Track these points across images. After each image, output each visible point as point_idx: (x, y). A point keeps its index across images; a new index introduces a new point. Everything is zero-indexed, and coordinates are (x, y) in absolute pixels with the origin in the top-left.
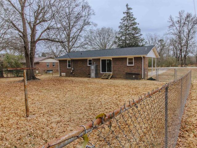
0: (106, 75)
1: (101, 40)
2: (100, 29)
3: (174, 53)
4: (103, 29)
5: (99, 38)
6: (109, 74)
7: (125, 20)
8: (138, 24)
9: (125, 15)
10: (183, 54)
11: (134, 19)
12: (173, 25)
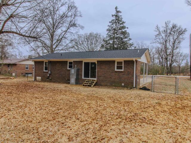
0: (89, 82)
1: (89, 45)
2: (88, 34)
3: (160, 62)
4: (91, 34)
5: (87, 43)
6: (92, 80)
7: (114, 23)
8: (128, 28)
9: (114, 18)
10: (168, 63)
11: (123, 23)
12: (159, 34)
